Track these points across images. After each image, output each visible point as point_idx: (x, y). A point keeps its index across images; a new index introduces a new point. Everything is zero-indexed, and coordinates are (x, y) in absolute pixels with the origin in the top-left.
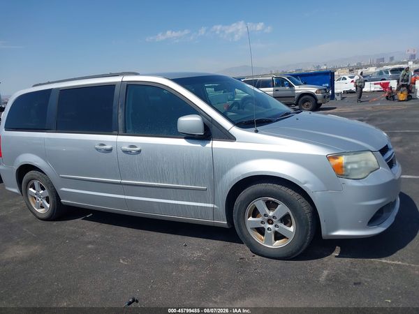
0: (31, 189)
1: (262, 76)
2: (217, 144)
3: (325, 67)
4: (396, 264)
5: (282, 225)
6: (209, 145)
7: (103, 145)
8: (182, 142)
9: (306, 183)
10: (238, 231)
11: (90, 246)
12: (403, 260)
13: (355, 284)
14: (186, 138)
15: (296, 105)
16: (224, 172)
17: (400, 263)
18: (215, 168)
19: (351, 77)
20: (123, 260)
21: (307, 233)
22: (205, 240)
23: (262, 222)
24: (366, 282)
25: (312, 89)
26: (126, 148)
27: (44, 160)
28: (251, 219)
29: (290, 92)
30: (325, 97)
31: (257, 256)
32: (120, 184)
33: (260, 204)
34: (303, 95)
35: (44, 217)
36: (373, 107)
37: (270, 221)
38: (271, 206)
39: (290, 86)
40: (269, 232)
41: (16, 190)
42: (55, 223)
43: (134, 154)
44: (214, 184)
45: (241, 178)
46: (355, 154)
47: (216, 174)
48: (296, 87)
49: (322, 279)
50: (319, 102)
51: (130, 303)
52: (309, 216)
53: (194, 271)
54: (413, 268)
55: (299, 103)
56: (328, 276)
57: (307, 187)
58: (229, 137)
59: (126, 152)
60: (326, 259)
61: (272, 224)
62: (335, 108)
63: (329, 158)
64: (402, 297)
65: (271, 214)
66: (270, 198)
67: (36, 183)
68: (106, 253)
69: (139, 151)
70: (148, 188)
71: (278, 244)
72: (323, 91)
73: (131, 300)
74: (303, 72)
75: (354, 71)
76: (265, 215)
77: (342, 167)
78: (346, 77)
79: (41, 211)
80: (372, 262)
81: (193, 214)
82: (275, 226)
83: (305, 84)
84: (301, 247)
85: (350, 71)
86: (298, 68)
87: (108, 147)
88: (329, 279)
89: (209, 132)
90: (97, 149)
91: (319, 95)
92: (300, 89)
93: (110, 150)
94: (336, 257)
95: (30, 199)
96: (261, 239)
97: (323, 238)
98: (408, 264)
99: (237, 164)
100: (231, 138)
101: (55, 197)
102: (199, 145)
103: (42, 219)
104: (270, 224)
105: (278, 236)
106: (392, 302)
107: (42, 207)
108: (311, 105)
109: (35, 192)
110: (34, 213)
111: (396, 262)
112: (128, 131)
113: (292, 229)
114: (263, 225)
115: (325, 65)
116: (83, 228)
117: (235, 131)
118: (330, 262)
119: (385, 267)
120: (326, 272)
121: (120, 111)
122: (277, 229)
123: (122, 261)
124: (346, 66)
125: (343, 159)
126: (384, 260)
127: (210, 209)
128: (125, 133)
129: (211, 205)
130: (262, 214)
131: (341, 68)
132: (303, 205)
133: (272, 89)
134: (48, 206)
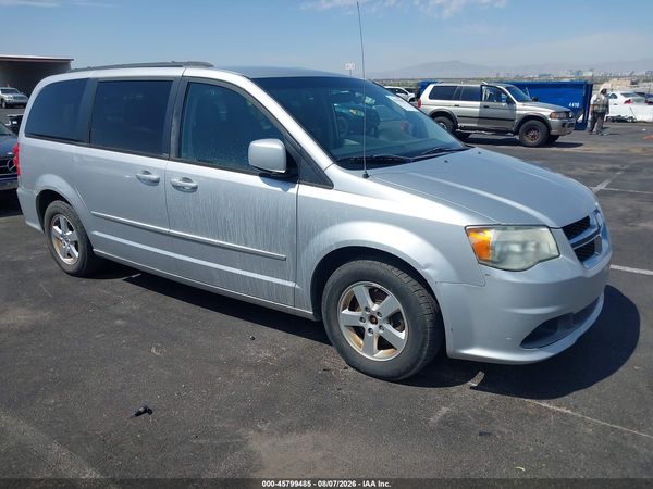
0: (56, 228)
1: (466, 80)
2: (305, 190)
3: (590, 74)
4: (561, 413)
5: (390, 328)
6: (293, 191)
7: (147, 173)
8: (255, 181)
9: (427, 266)
10: (326, 327)
11: (119, 322)
12: (575, 408)
13: (481, 434)
14: (261, 175)
15: (516, 133)
16: (311, 235)
17: (569, 411)
18: (299, 227)
19: (625, 95)
20: (157, 348)
21: (423, 345)
22: (285, 333)
23: (361, 319)
24: (500, 433)
25: (544, 110)
26: (177, 181)
27: (72, 186)
28: (346, 311)
29: (508, 111)
30: (563, 125)
31: (351, 370)
32: (168, 234)
33: (361, 291)
34: (528, 118)
35: (71, 270)
36: (644, 149)
37: (373, 319)
38: (377, 296)
39: (509, 101)
40: (370, 335)
41: (37, 227)
42: (84, 281)
43: (188, 192)
44: (296, 252)
45: (335, 248)
46: (516, 229)
47: (300, 237)
48: (519, 105)
49: (434, 420)
50: (553, 132)
51: (139, 414)
52: (428, 319)
53: (250, 379)
54: (587, 423)
55: (521, 131)
56: (445, 416)
57: (429, 273)
58: (323, 181)
59: (176, 187)
60: (453, 389)
61: (376, 323)
62: (581, 145)
63: (468, 231)
64: (547, 467)
65: (375, 308)
66: (375, 285)
67: (62, 219)
68: (137, 336)
69: (195, 188)
70: (206, 247)
71: (382, 355)
72: (562, 115)
73: (141, 410)
74: (552, 79)
75: (640, 84)
76: (367, 309)
77: (488, 248)
78: (618, 94)
79: (67, 261)
80: (524, 404)
81: (265, 293)
82: (380, 326)
83: (536, 100)
84: (413, 366)
85: (633, 83)
86: (543, 73)
87: (154, 177)
88: (444, 421)
89: (295, 169)
90: (139, 179)
91: (555, 121)
92: (524, 108)
93: (156, 182)
94: (472, 388)
95: (54, 241)
96: (359, 344)
97: (449, 356)
98: (580, 416)
99: (331, 225)
100: (325, 182)
101: (85, 244)
102: (279, 189)
103: (68, 273)
104: (373, 323)
105: (383, 344)
106: (526, 472)
107: (69, 255)
108: (539, 136)
109: (60, 231)
110: (59, 263)
111: (564, 410)
112: (183, 154)
113: (402, 335)
114: (362, 324)
115: (592, 70)
116: (121, 293)
117: (334, 171)
118: (457, 395)
119: (542, 415)
120: (444, 410)
121: (174, 123)
122: (381, 332)
123: (153, 350)
124: (627, 74)
125: (490, 236)
126: (544, 404)
127: (289, 288)
128: (179, 158)
129: (291, 284)
130: (362, 306)
131: (619, 78)
132: (421, 301)
133: (478, 103)
134: (77, 254)
